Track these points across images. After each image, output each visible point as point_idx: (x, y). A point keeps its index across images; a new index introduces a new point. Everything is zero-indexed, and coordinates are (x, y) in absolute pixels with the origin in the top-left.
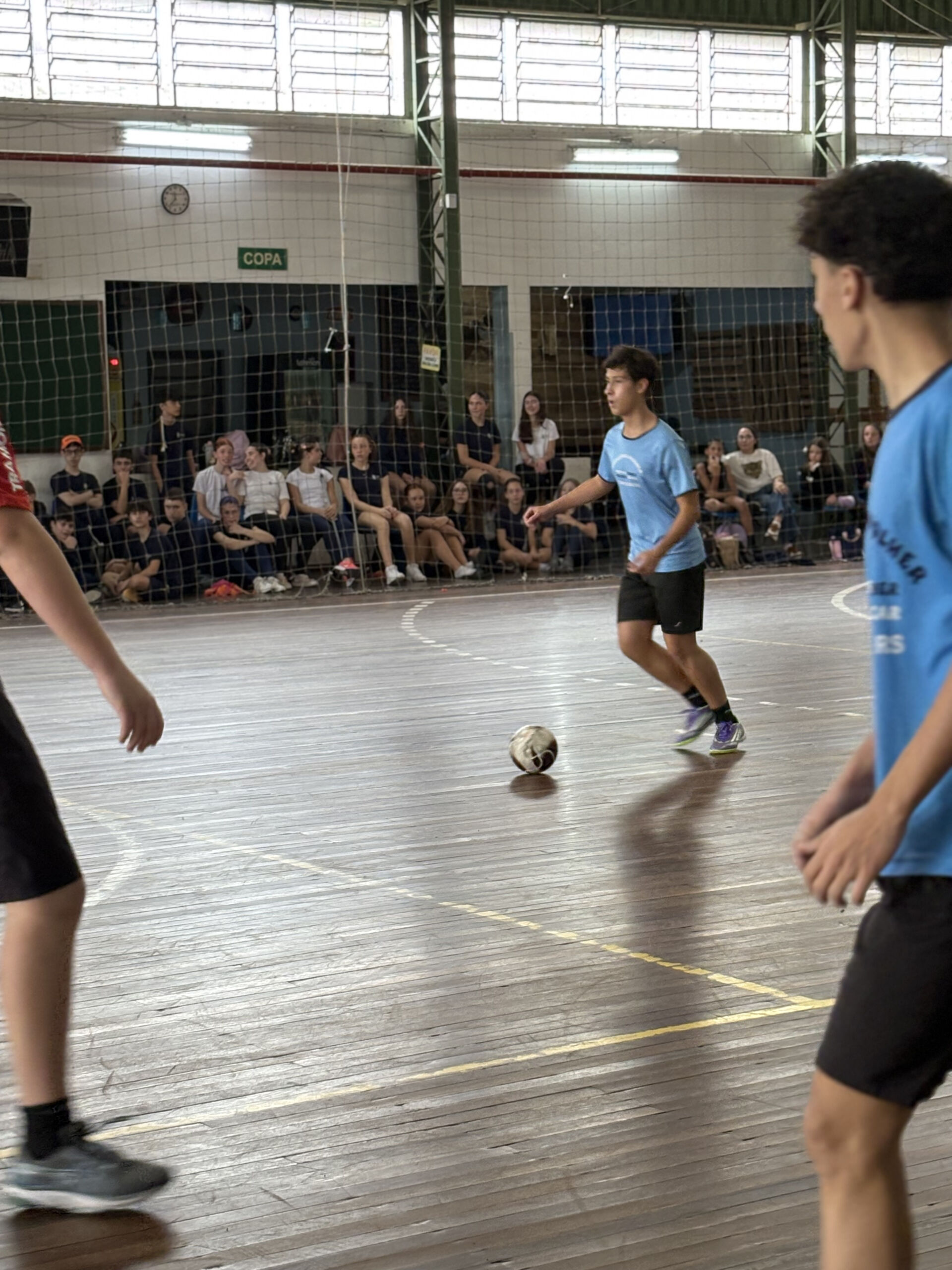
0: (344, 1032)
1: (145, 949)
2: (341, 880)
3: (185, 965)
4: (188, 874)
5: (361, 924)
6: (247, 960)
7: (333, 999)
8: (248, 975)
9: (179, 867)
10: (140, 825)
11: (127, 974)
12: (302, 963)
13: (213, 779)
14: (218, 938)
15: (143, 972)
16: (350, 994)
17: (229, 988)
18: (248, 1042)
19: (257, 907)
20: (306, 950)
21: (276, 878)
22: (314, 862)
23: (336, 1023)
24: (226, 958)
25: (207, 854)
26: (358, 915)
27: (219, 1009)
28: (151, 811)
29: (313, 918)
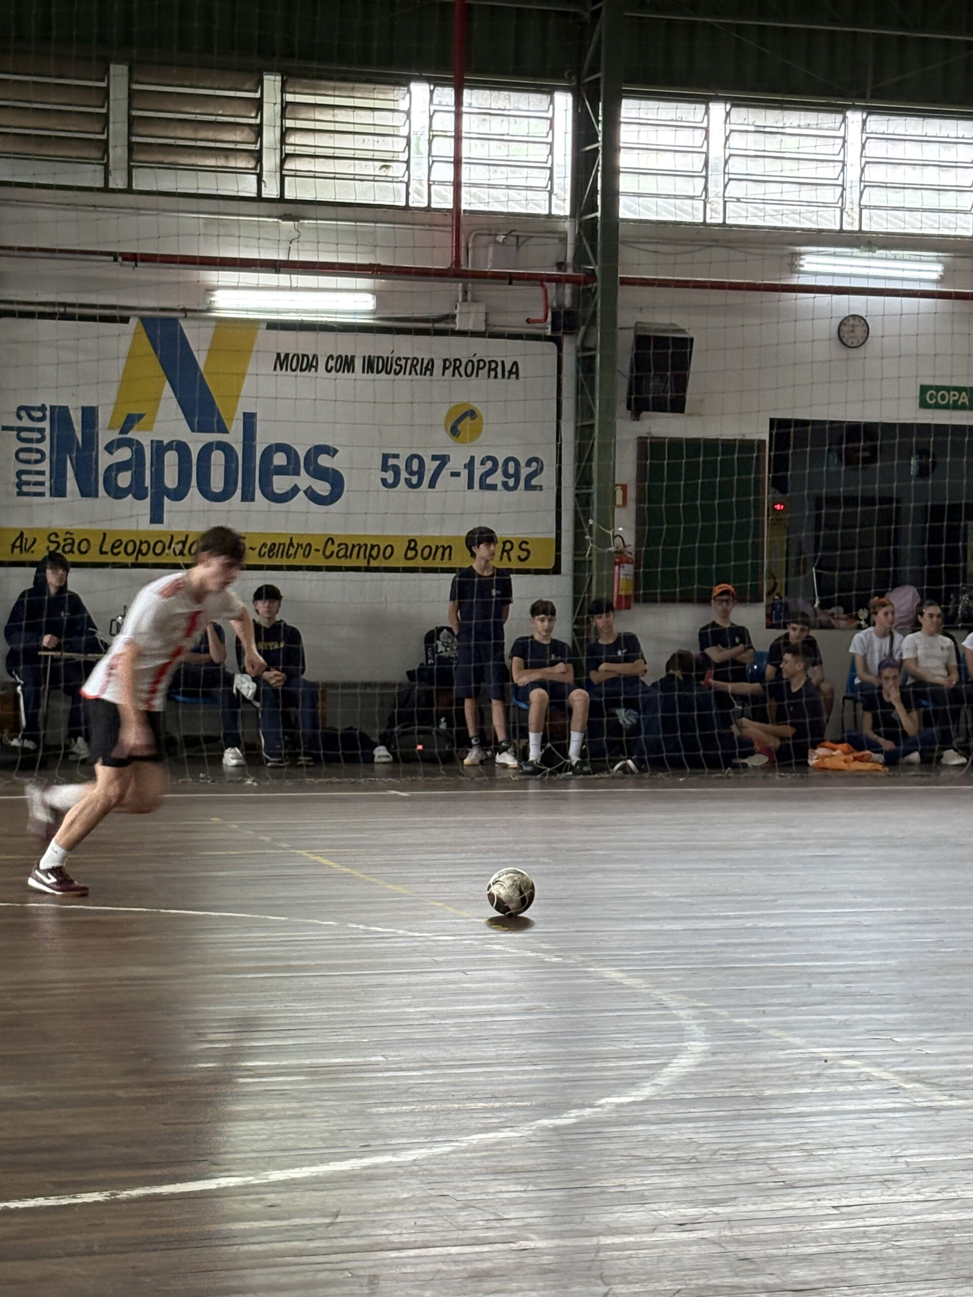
0: (880, 1271)
1: (682, 1155)
2: (923, 1096)
3: (720, 1177)
4: (753, 1075)
5: (933, 1148)
6: (792, 1177)
7: (878, 1232)
8: (789, 1195)
9: (745, 1066)
10: (715, 1015)
11: (656, 1180)
12: (853, 1187)
13: (809, 970)
14: (767, 1150)
15: (673, 1179)
16: (899, 1228)
17: (763, 1207)
18: (769, 1271)
19: (820, 1119)
20: (862, 1172)
21: (850, 1088)
22: (898, 1073)
23: (875, 1259)
24: (770, 1173)
25: (781, 1054)
26: (931, 1138)
27: (747, 1231)
28: (732, 1002)
29: (880, 1136)
